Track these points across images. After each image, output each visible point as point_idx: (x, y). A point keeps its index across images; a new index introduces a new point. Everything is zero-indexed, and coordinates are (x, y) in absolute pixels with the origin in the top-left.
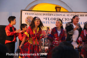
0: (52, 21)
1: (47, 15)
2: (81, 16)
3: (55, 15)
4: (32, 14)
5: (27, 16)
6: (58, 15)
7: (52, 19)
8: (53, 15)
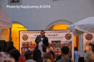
1: (37, 33)
2: (59, 32)
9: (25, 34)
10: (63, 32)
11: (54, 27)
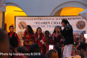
0: (42, 25)
1: (38, 19)
2: (69, 19)
3: (45, 19)
4: (24, 19)
5: (20, 21)
6: (48, 19)
7: (42, 23)
8: (43, 19)
9: (23, 20)
10: (73, 19)
11: (62, 10)
